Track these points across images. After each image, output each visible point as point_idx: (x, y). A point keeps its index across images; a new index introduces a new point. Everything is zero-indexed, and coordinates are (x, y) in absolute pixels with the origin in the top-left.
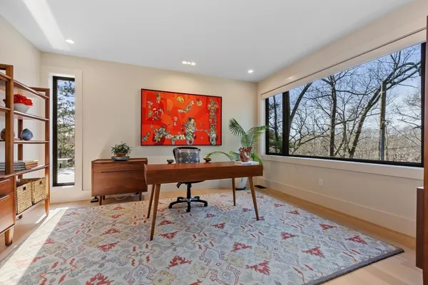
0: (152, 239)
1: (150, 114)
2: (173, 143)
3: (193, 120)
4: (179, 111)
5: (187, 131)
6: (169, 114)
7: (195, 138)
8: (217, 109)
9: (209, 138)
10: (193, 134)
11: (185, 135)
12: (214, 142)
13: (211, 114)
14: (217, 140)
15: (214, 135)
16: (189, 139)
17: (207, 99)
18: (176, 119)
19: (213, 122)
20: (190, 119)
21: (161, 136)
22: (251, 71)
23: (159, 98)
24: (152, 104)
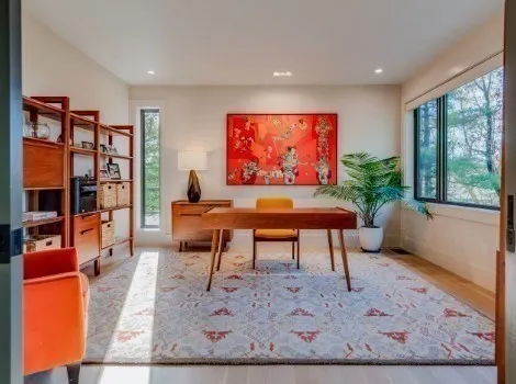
0: (208, 290)
1: (238, 144)
2: (267, 181)
3: (293, 150)
4: (275, 138)
5: (285, 165)
6: (262, 144)
7: (297, 174)
8: (330, 132)
9: (317, 174)
10: (294, 168)
11: (283, 170)
12: (325, 181)
13: (320, 139)
14: (329, 177)
15: (324, 170)
16: (288, 176)
17: (314, 118)
18: (270, 149)
19: (324, 151)
20: (289, 149)
21: (251, 172)
22: (379, 71)
23: (248, 124)
24: (239, 131)
